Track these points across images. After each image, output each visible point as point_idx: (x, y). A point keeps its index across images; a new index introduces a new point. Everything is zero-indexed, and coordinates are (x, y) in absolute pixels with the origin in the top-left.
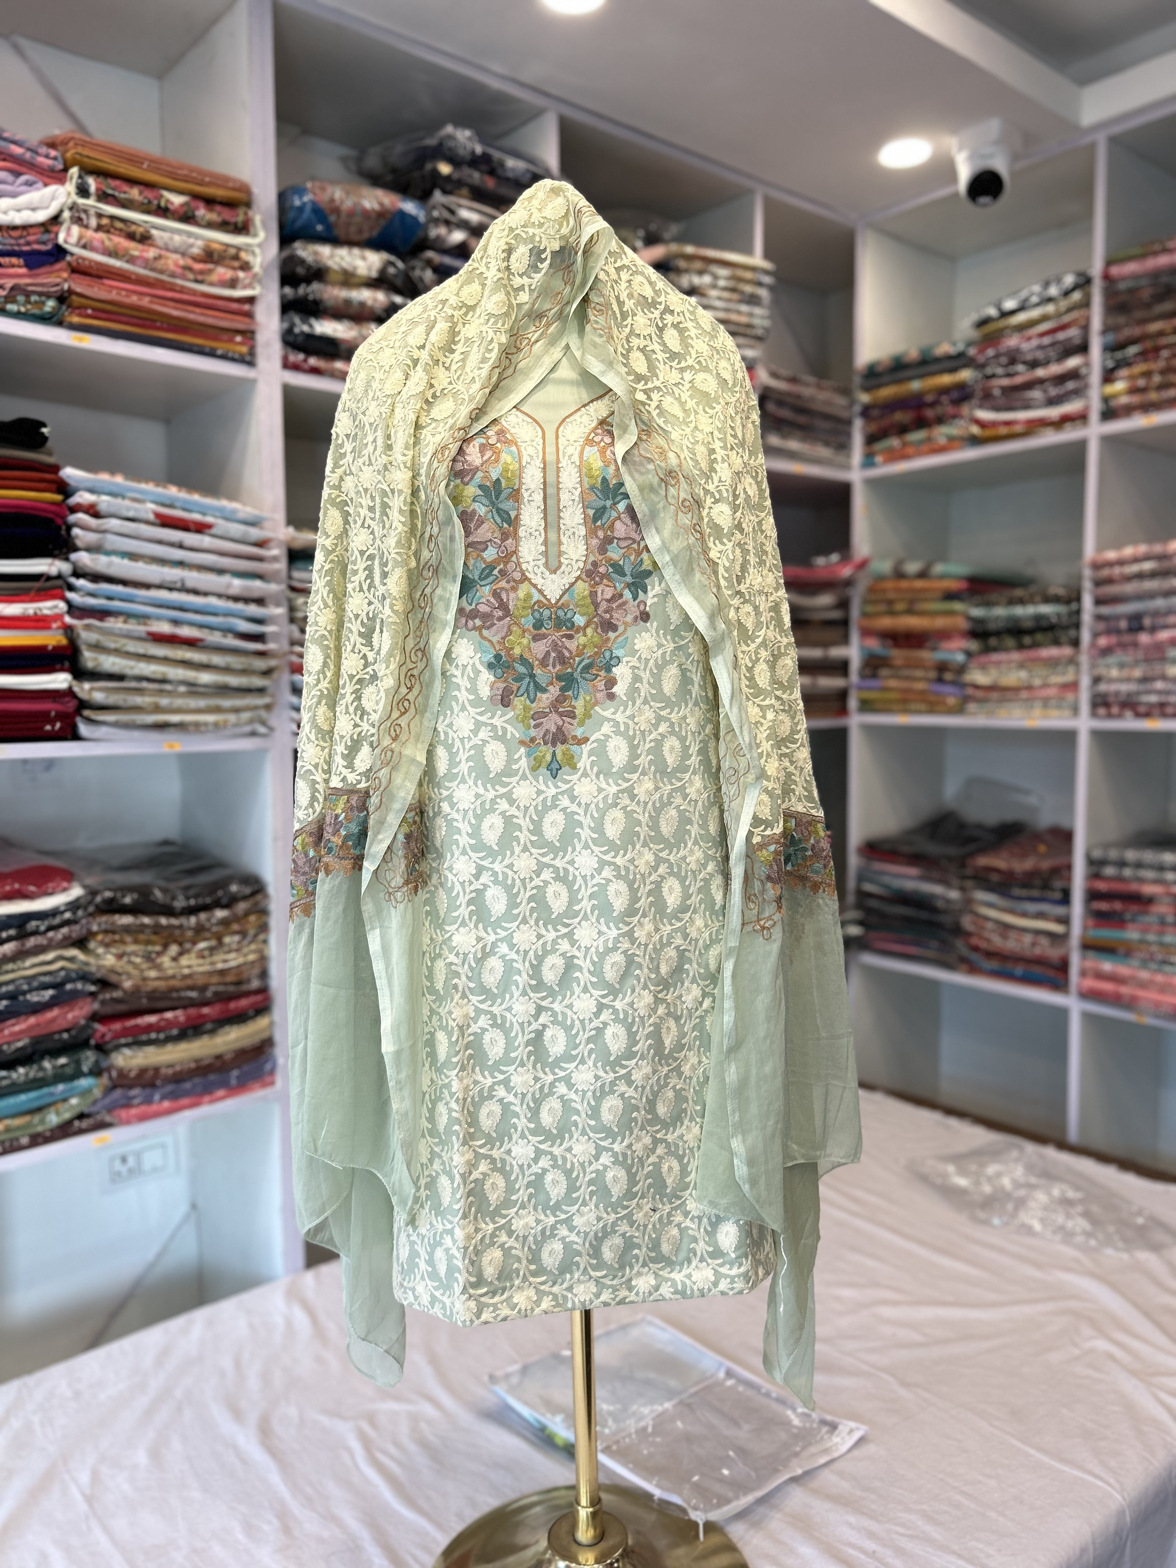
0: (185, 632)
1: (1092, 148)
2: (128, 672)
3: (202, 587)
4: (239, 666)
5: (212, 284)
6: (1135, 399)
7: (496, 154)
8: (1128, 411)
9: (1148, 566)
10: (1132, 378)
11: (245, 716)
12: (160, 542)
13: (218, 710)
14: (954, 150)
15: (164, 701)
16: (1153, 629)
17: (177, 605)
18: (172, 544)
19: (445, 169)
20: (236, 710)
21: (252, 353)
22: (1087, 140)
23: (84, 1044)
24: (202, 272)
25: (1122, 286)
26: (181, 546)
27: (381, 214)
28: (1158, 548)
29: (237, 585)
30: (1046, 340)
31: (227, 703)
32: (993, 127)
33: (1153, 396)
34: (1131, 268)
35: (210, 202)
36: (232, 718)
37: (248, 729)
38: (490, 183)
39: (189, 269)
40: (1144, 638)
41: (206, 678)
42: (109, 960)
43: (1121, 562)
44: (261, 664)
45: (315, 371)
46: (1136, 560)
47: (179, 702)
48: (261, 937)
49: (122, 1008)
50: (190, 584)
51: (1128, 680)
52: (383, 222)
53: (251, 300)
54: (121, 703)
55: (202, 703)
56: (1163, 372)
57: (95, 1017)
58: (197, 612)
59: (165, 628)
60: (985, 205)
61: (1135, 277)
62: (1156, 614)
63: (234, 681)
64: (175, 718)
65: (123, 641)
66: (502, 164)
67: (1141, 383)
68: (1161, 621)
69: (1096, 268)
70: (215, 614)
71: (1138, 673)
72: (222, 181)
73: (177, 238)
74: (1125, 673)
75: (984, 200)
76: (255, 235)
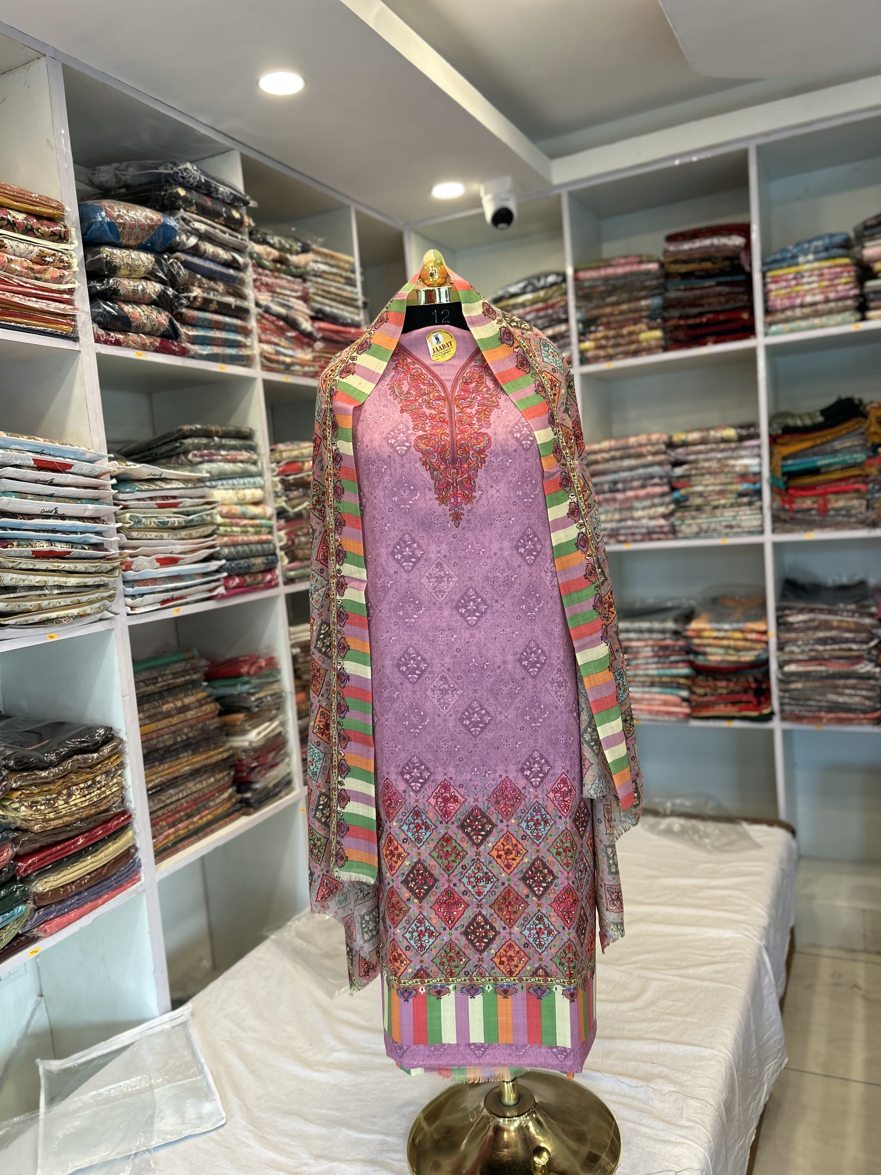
0: (59, 548)
1: (559, 197)
2: (22, 584)
3: (69, 513)
4: (94, 570)
5: (46, 281)
6: (602, 353)
7: (213, 183)
8: (596, 359)
9: (618, 454)
10: (596, 340)
11: (97, 605)
12: (36, 482)
13: (79, 604)
14: (482, 193)
15: (45, 603)
16: (624, 490)
17: (51, 528)
18: (44, 482)
19: (182, 192)
20: (91, 602)
21: (74, 331)
22: (555, 192)
23: (13, 880)
24: (39, 272)
25: (587, 284)
26: (51, 483)
27: (151, 227)
28: (622, 443)
29: (90, 509)
30: (542, 313)
31: (84, 599)
32: (507, 181)
33: (611, 351)
34: (592, 274)
35: (40, 217)
36: (88, 609)
37: (99, 616)
38: (209, 203)
39: (32, 269)
40: (619, 496)
41: (72, 581)
42: (24, 811)
43: (601, 451)
44: (108, 566)
45: (117, 343)
46: (610, 450)
47: (54, 602)
48: (120, 772)
49: (37, 845)
50: (60, 512)
51: (611, 521)
52: (152, 233)
53: (71, 291)
54: (17, 609)
55: (68, 601)
56: (615, 337)
57: (17, 858)
58: (63, 532)
59: (45, 547)
60: (502, 229)
61: (594, 279)
62: (625, 481)
63: (90, 581)
64: (53, 615)
65: (19, 560)
66: (217, 190)
67: (603, 342)
68: (628, 485)
69: (570, 271)
70: (76, 533)
71: (617, 516)
72: (45, 202)
73: (22, 246)
74: (610, 516)
75: (502, 225)
76: (72, 243)
